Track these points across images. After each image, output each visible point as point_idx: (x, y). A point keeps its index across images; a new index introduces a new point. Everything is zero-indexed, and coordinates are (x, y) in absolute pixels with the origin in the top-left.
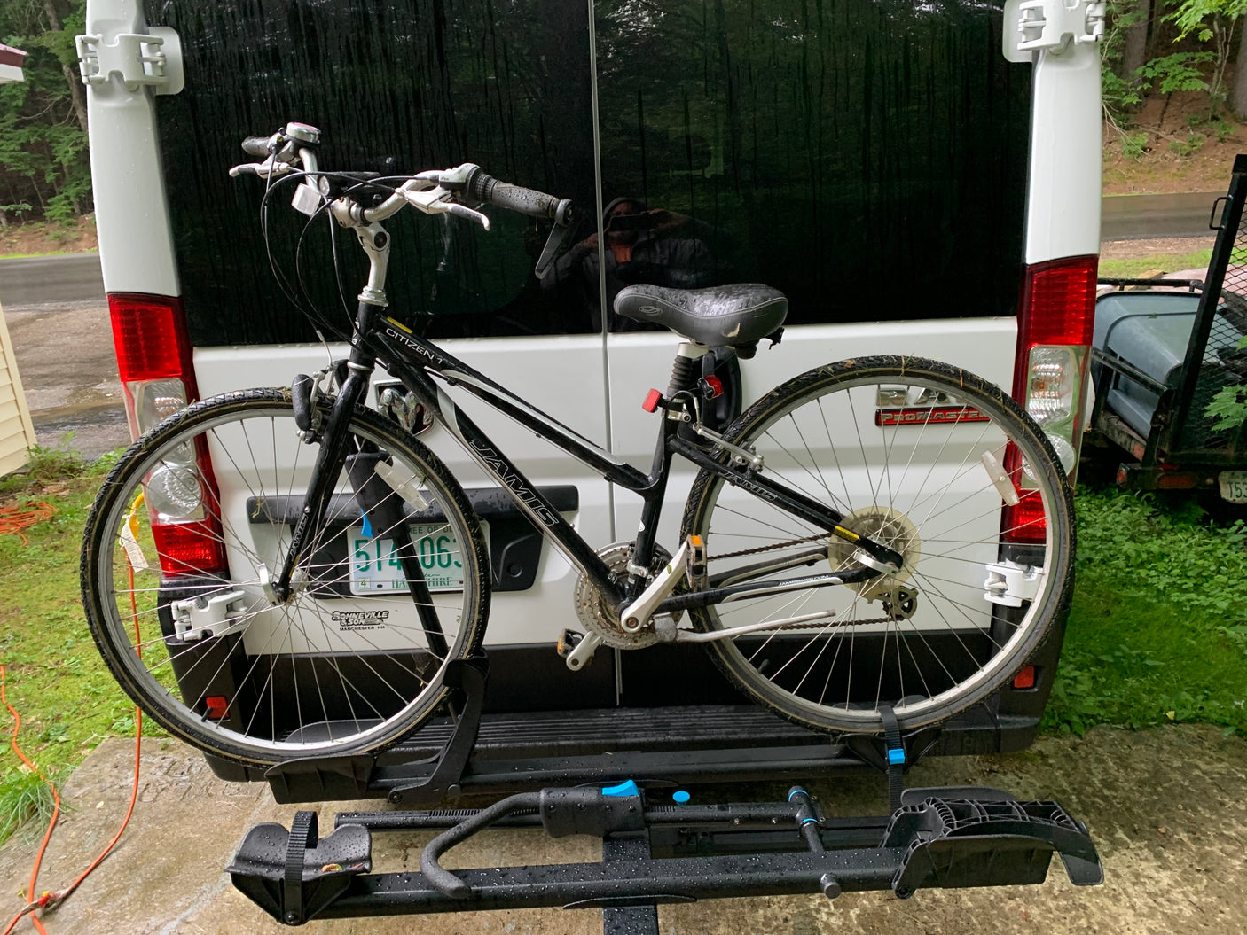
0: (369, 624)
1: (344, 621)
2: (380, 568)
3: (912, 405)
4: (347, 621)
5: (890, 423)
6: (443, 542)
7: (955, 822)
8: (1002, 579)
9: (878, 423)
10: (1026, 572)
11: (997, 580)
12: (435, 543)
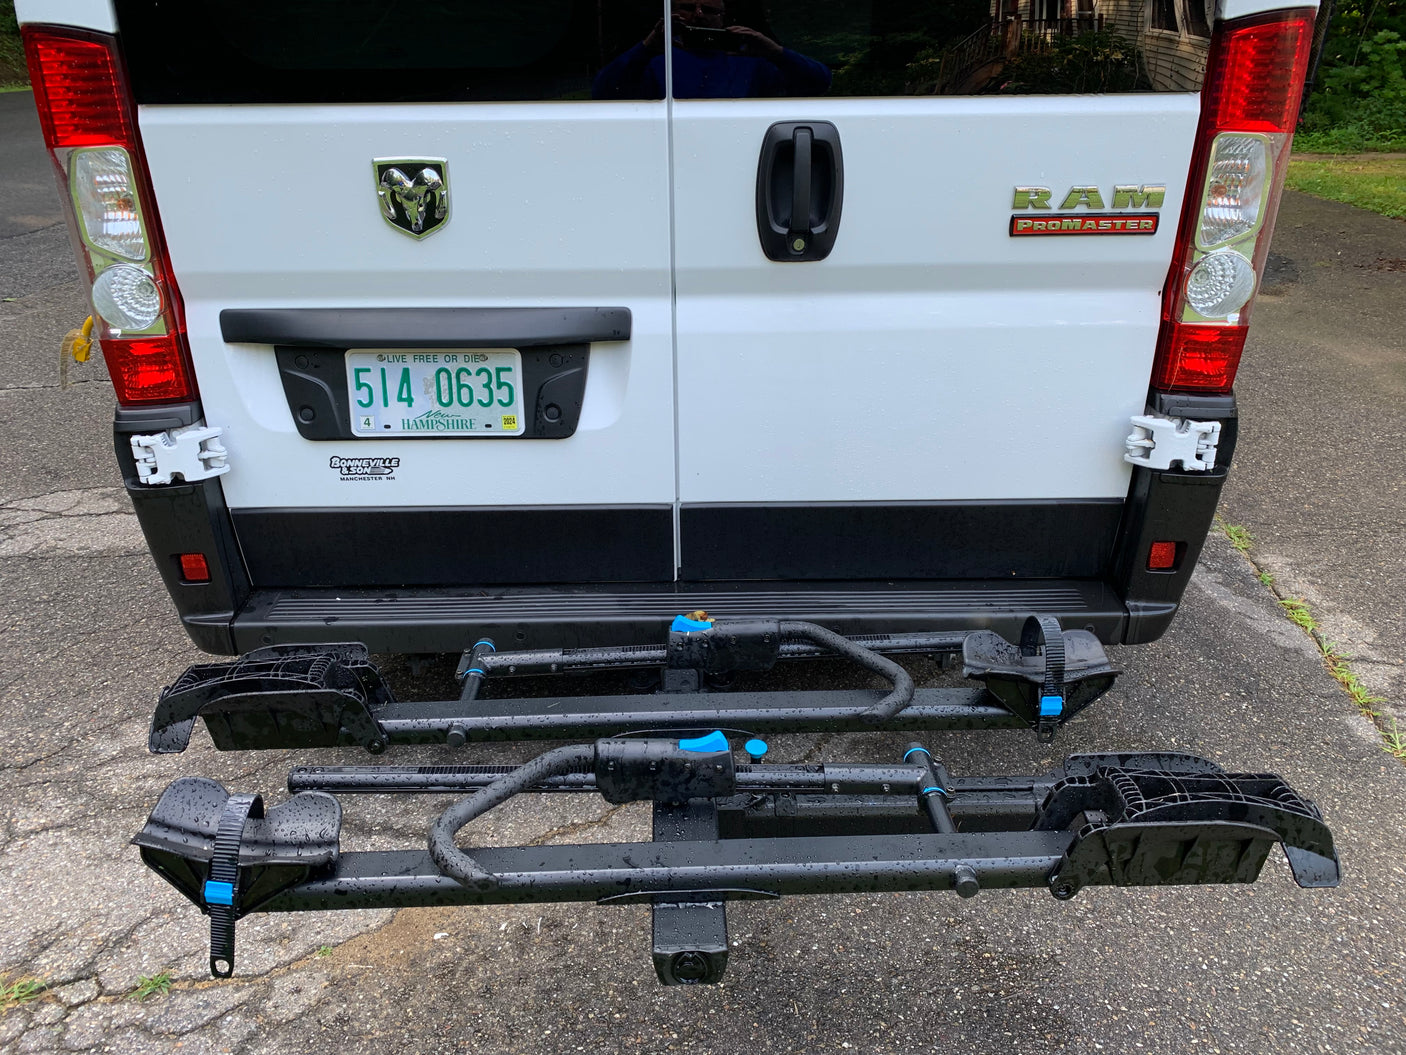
0: (375, 473)
1: (345, 471)
2: (386, 405)
3: (1055, 210)
4: (349, 468)
5: (1029, 233)
6: (463, 375)
7: (1144, 801)
8: (1149, 435)
9: (1013, 232)
10: (1179, 428)
11: (1143, 436)
12: (453, 376)
